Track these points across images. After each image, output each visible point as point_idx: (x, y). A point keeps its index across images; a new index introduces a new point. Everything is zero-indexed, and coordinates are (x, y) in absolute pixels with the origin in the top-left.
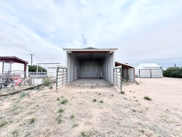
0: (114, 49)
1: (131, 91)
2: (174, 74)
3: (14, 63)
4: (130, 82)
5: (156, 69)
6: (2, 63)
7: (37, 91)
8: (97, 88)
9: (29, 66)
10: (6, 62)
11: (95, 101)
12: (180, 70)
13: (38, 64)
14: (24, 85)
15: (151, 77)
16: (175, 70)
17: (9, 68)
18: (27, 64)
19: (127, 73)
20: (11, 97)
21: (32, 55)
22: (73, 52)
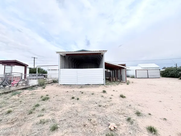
0: (103, 51)
1: (114, 91)
2: (171, 74)
3: (15, 66)
4: (122, 82)
5: (156, 69)
6: (4, 66)
7: (29, 91)
8: (85, 88)
9: (30, 68)
10: (7, 65)
11: (73, 98)
12: (178, 70)
13: (38, 67)
14: (21, 86)
15: (148, 78)
16: (173, 70)
17: (10, 70)
18: (27, 67)
19: (121, 74)
20: (4, 95)
21: (34, 58)
22: (67, 55)
